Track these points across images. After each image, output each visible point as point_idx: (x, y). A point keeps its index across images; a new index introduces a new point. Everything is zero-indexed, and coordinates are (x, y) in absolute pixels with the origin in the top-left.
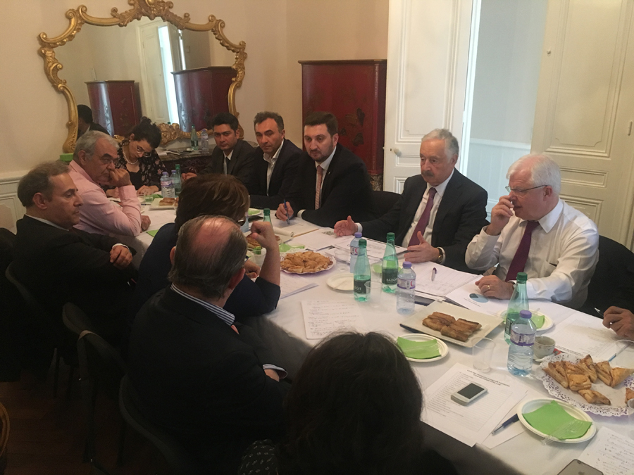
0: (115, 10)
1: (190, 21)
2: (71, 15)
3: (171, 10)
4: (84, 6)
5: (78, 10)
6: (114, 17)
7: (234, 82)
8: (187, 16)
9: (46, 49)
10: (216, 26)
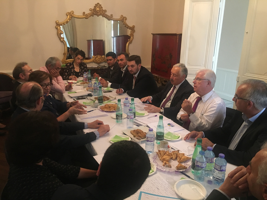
0: (84, 13)
1: (113, 17)
2: (68, 14)
3: (105, 13)
4: (73, 11)
5: (70, 13)
6: (84, 15)
7: (129, 41)
8: (112, 15)
9: (58, 26)
10: (123, 19)
